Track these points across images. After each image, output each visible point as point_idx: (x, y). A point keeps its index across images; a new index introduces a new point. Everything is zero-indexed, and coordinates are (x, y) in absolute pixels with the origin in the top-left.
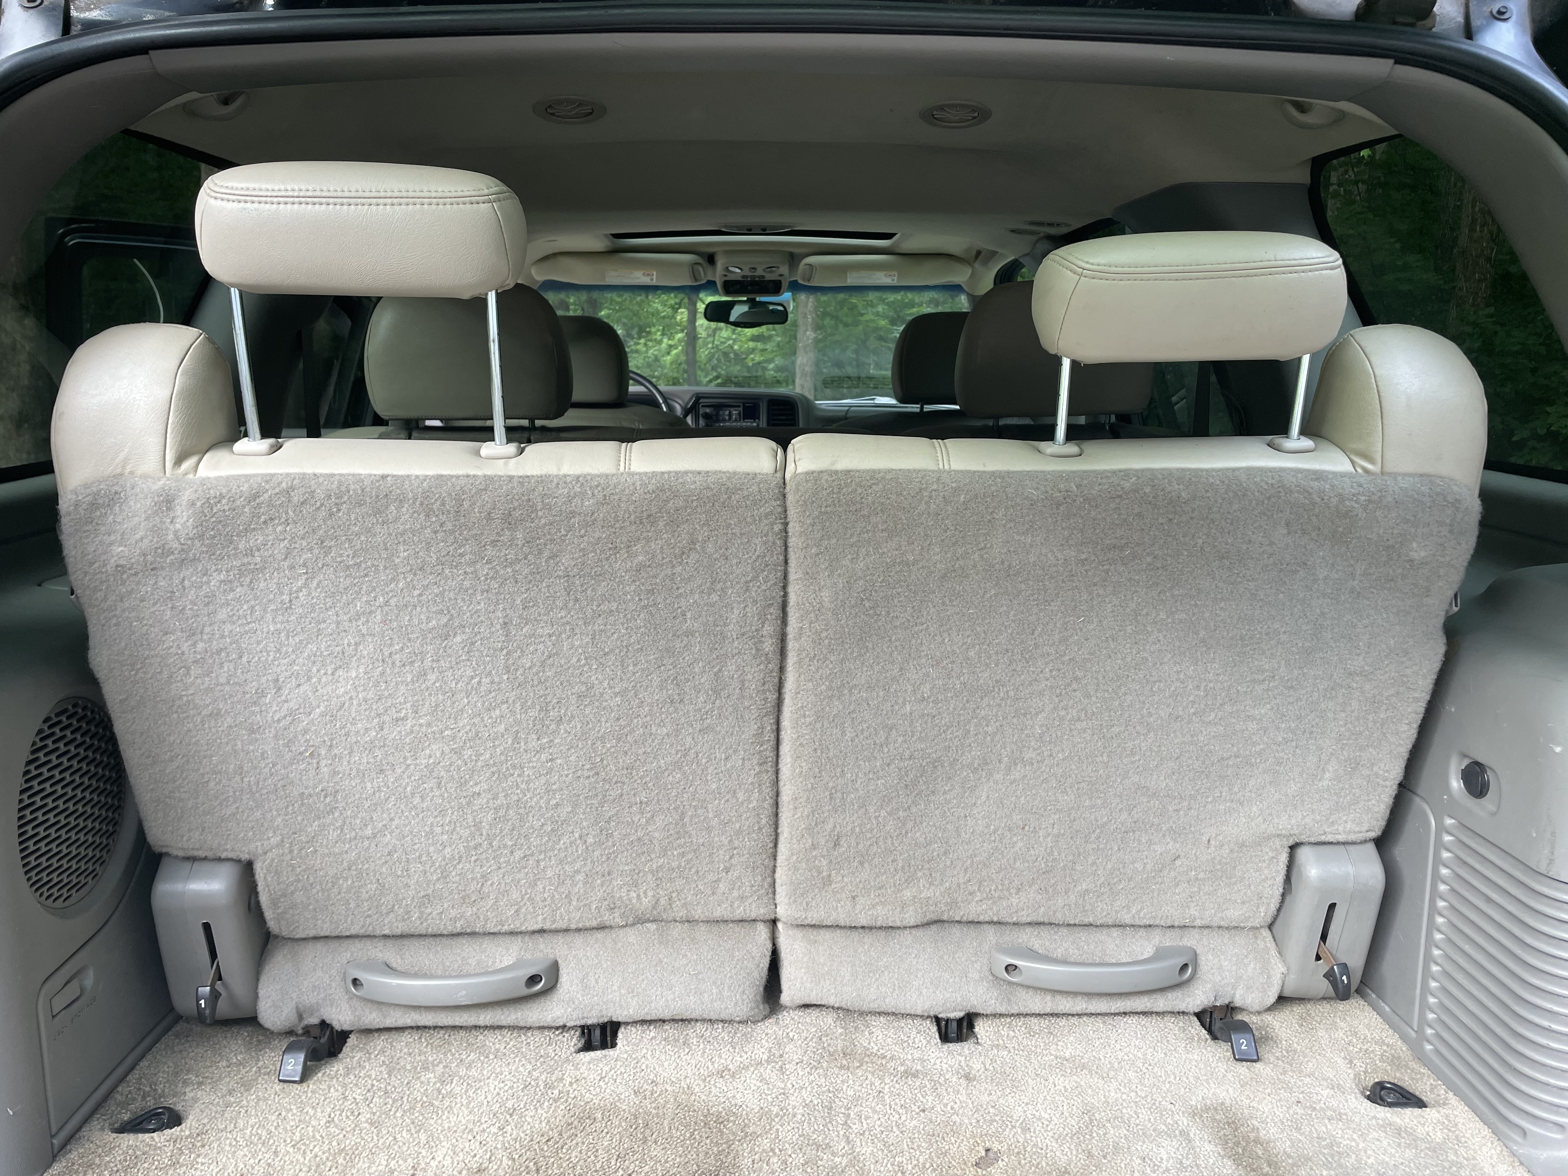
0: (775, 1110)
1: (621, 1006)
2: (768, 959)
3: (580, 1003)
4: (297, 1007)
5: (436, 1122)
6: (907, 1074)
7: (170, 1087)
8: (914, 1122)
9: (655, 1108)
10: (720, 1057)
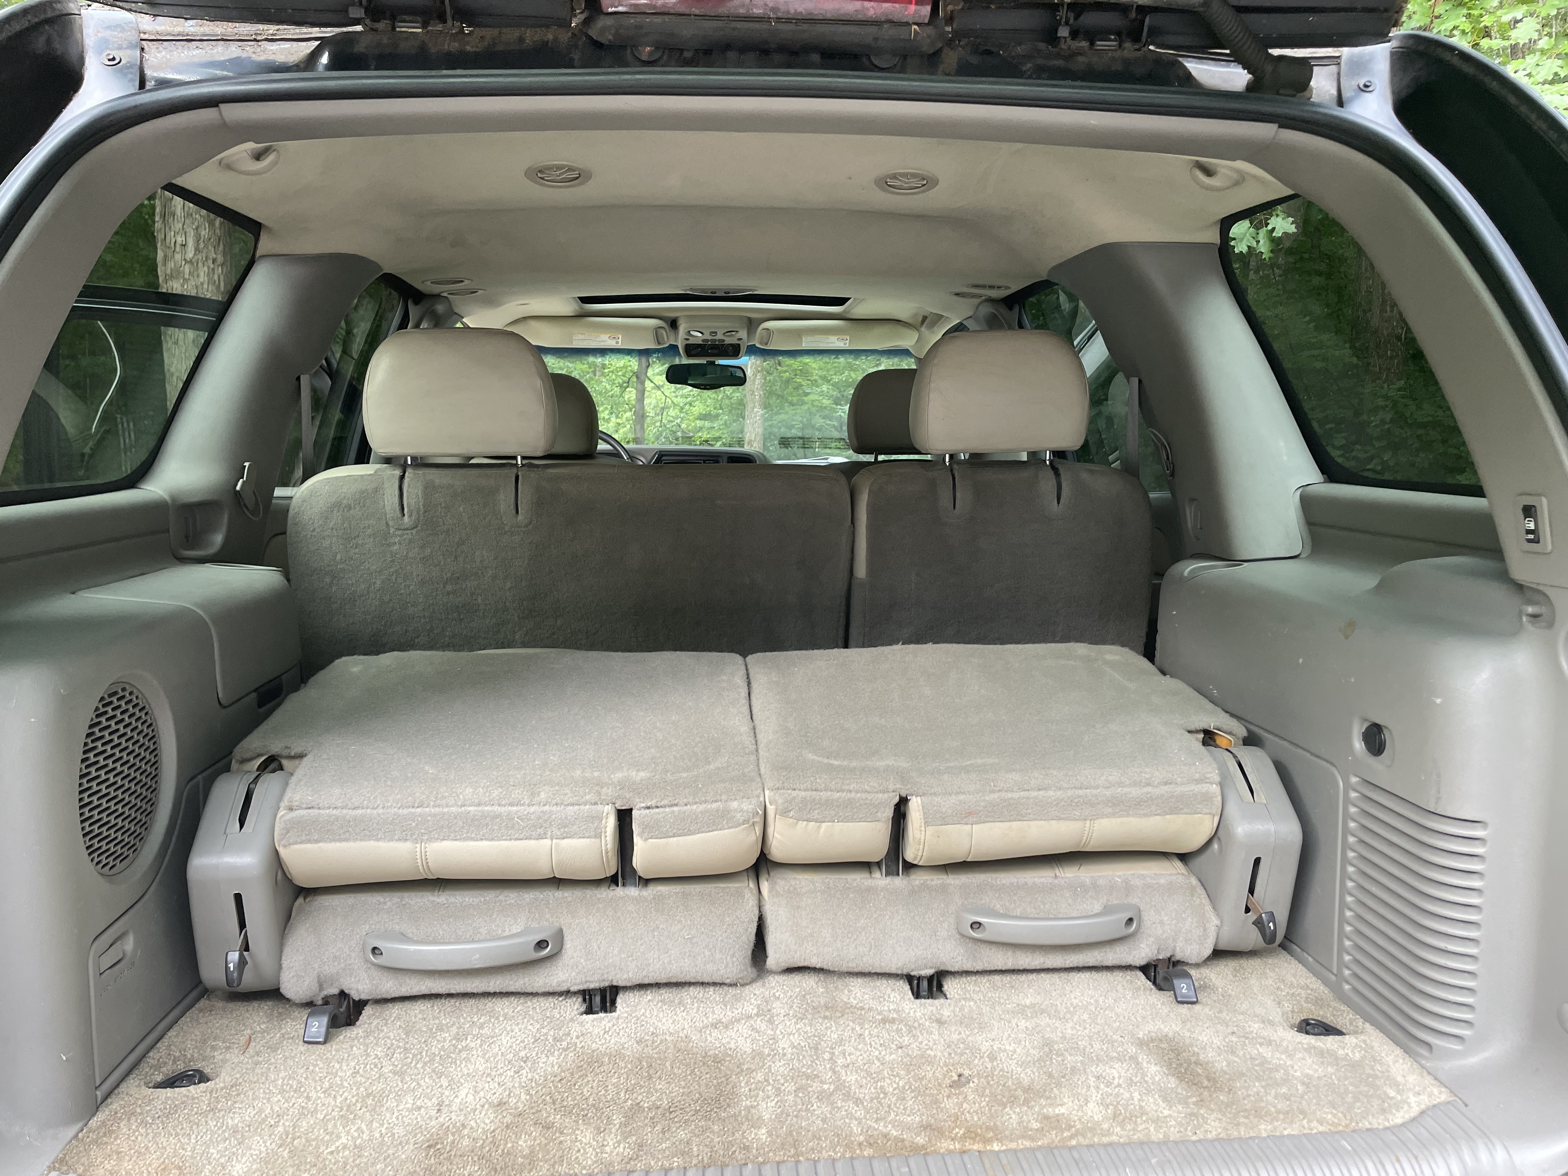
0: (766, 1051)
1: (621, 969)
2: (755, 925)
3: (583, 967)
4: (319, 977)
5: (455, 1070)
6: (884, 1021)
7: (199, 1052)
8: (893, 1056)
9: (656, 1053)
10: (713, 1012)
